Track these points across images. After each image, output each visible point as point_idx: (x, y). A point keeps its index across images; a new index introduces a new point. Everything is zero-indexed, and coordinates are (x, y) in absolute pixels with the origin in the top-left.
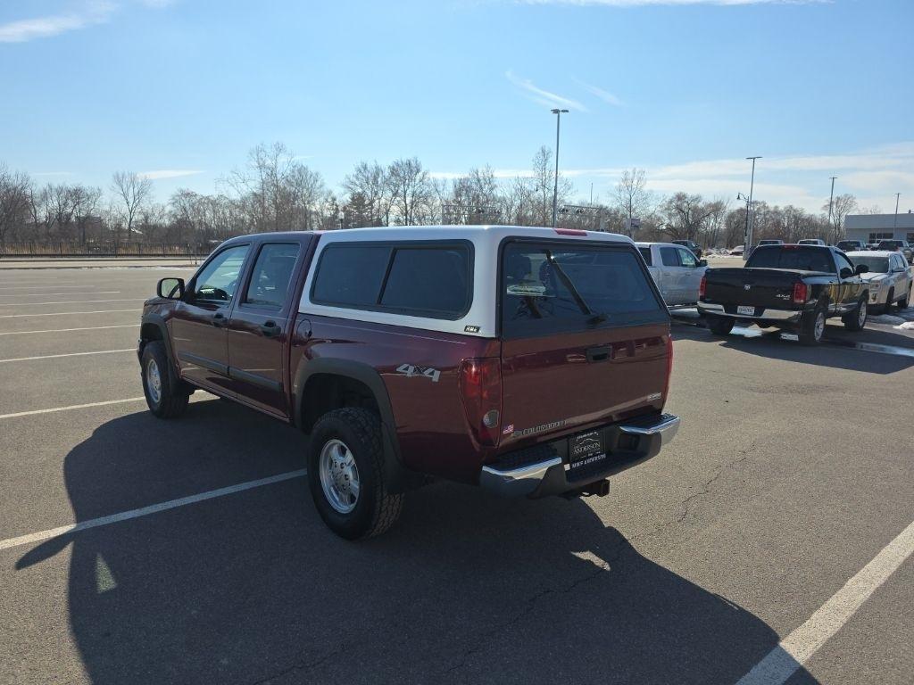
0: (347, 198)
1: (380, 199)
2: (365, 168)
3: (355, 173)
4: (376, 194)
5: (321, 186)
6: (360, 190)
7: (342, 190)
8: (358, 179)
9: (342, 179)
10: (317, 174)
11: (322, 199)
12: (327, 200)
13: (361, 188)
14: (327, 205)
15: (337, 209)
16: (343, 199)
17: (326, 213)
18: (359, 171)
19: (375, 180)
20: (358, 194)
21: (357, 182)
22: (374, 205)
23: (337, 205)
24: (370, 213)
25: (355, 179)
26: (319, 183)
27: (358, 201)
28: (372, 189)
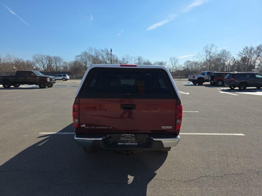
0: (239, 59)
1: (252, 58)
2: (247, 48)
4: (250, 56)
6: (244, 56)
7: (237, 56)
8: (243, 52)
9: (238, 53)
10: (229, 52)
11: (230, 60)
12: (232, 60)
13: (245, 55)
14: (232, 61)
15: (235, 63)
16: (238, 59)
17: (231, 64)
18: (244, 49)
19: (250, 52)
20: (244, 57)
21: (243, 53)
22: (249, 60)
23: (235, 61)
24: (248, 63)
25: (242, 52)
26: (229, 55)
27: (244, 59)
28: (249, 55)
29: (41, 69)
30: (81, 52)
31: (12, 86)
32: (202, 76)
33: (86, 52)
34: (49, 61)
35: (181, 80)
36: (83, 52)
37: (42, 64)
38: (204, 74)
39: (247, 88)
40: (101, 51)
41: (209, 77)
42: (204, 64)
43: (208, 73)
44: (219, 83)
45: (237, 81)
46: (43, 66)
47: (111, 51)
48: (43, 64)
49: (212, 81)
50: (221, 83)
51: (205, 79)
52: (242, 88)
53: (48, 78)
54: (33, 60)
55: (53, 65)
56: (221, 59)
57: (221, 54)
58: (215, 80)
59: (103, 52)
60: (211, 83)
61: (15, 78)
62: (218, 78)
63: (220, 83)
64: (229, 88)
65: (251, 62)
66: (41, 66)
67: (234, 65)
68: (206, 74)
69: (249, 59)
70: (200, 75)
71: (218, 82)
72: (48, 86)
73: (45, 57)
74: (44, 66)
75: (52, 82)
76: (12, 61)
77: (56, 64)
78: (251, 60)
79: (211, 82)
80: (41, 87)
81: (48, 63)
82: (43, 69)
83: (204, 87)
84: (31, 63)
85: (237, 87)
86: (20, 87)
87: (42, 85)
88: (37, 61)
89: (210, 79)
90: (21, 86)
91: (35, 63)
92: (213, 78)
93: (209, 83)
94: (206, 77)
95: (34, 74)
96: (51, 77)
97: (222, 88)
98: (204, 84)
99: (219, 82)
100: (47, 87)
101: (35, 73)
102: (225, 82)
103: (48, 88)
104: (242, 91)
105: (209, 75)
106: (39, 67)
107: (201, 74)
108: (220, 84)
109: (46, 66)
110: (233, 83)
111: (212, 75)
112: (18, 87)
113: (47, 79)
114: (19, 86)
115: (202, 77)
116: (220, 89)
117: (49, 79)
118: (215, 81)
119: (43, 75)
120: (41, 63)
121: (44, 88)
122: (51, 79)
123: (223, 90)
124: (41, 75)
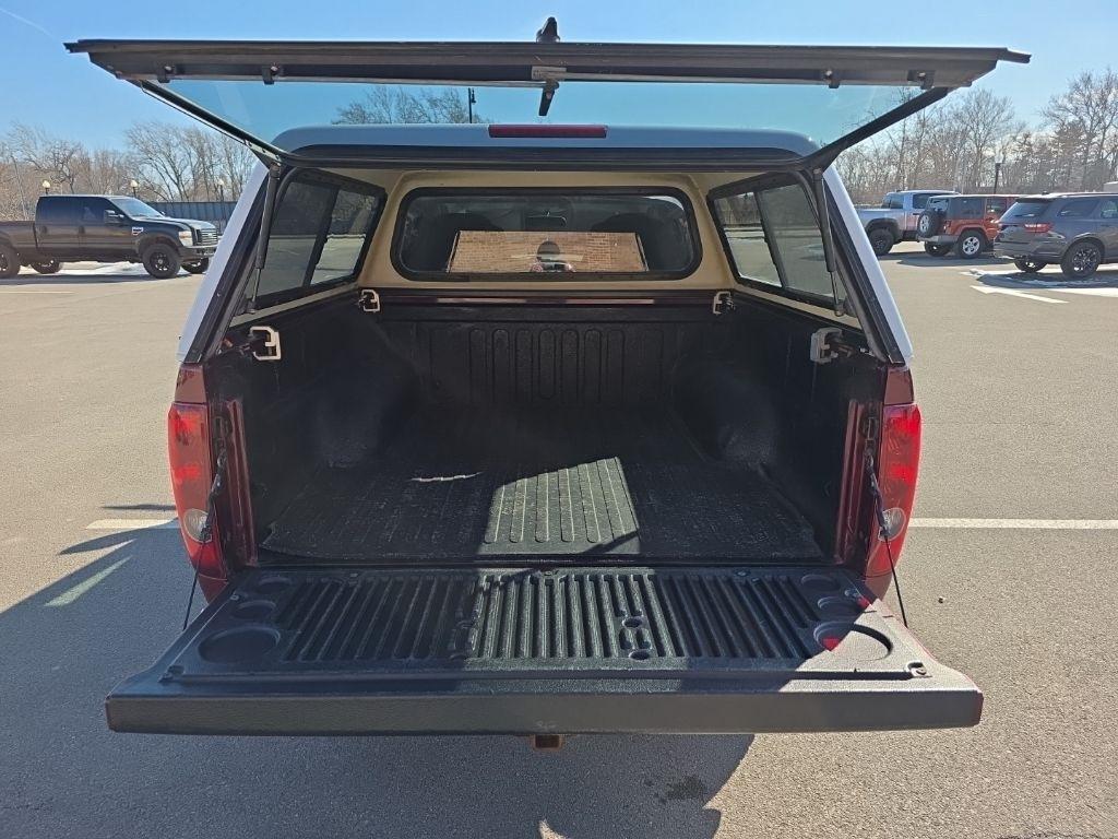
0: (1050, 132)
1: (1105, 128)
2: (1087, 81)
3: (1069, 91)
4: (1101, 120)
5: (1009, 118)
6: (1071, 118)
7: (1041, 120)
8: (1071, 100)
9: (1044, 104)
10: (1005, 101)
11: (1007, 137)
12: (1014, 139)
13: (1075, 113)
14: (1014, 145)
15: (1029, 150)
16: (1043, 134)
17: (1011, 158)
18: (1077, 87)
19: (1103, 100)
20: (1069, 124)
21: (1070, 106)
22: (1094, 140)
23: (1030, 145)
24: (1086, 152)
25: (1066, 100)
26: (1006, 114)
27: (1070, 135)
28: (1095, 113)
29: (165, 188)
30: (339, 109)
31: (24, 270)
32: (888, 214)
33: (359, 107)
34: (201, 154)
35: (791, 233)
36: (348, 108)
37: (170, 169)
38: (896, 206)
39: (1101, 267)
40: (426, 104)
41: (920, 218)
42: (889, 160)
43: (918, 201)
44: (965, 247)
45: (1055, 235)
46: (173, 176)
47: (472, 101)
48: (173, 168)
49: (936, 239)
50: (975, 244)
51: (903, 226)
52: (1076, 269)
53: (182, 230)
54: (131, 150)
55: (217, 170)
56: (965, 133)
57: (967, 109)
58: (949, 231)
59: (436, 105)
60: (929, 246)
61: (35, 232)
62: (961, 221)
63: (972, 245)
64: (1013, 269)
65: (1101, 146)
66: (165, 175)
67: (1023, 162)
68: (908, 204)
69: (1092, 135)
70: (878, 207)
71: (961, 240)
72: (185, 268)
73: (178, 136)
74: (178, 177)
75: (203, 251)
76: (40, 153)
77: (231, 165)
78: (1104, 139)
79: (930, 240)
80: (154, 274)
81: (194, 161)
82: (175, 189)
83: (894, 262)
84: (122, 161)
85: (1053, 262)
86: (61, 272)
87: (161, 262)
88: (147, 151)
89: (925, 225)
90: (67, 269)
91: (141, 163)
92: (938, 221)
93: (919, 247)
94: (905, 218)
95: (119, 211)
96: (198, 225)
97: (983, 270)
98: (895, 249)
99: (968, 240)
100: (182, 271)
101: (122, 207)
102: (998, 240)
103: (186, 276)
104: (1080, 283)
105: (920, 211)
106: (157, 181)
107: (883, 207)
108: (969, 252)
109: (187, 175)
110: (1039, 245)
111: (936, 207)
112: (57, 274)
113: (180, 233)
114: (56, 267)
115: (886, 216)
116: (973, 273)
117: (189, 233)
118: (946, 239)
119: (163, 218)
120: (167, 164)
121: (171, 275)
122: (198, 236)
123: (987, 280)
124: (153, 215)
